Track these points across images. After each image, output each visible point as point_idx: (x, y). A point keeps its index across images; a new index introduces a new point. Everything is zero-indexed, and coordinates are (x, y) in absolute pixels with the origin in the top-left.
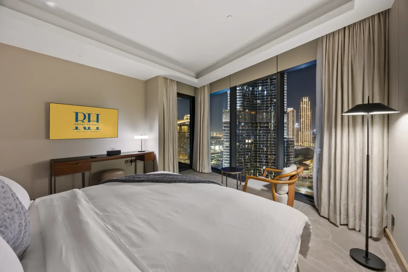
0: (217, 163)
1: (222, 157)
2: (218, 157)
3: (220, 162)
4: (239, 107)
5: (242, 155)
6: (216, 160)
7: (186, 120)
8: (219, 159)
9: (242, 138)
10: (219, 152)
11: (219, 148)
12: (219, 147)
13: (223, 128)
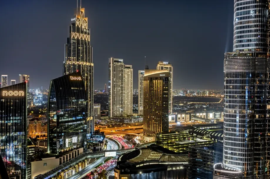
0: (210, 141)
1: (222, 132)
2: (213, 132)
3: (216, 140)
4: (255, 47)
5: (257, 131)
6: (209, 135)
7: (159, 70)
8: (215, 134)
9: (259, 102)
10: (215, 123)
11: (215, 117)
12: (215, 115)
13: (225, 84)
